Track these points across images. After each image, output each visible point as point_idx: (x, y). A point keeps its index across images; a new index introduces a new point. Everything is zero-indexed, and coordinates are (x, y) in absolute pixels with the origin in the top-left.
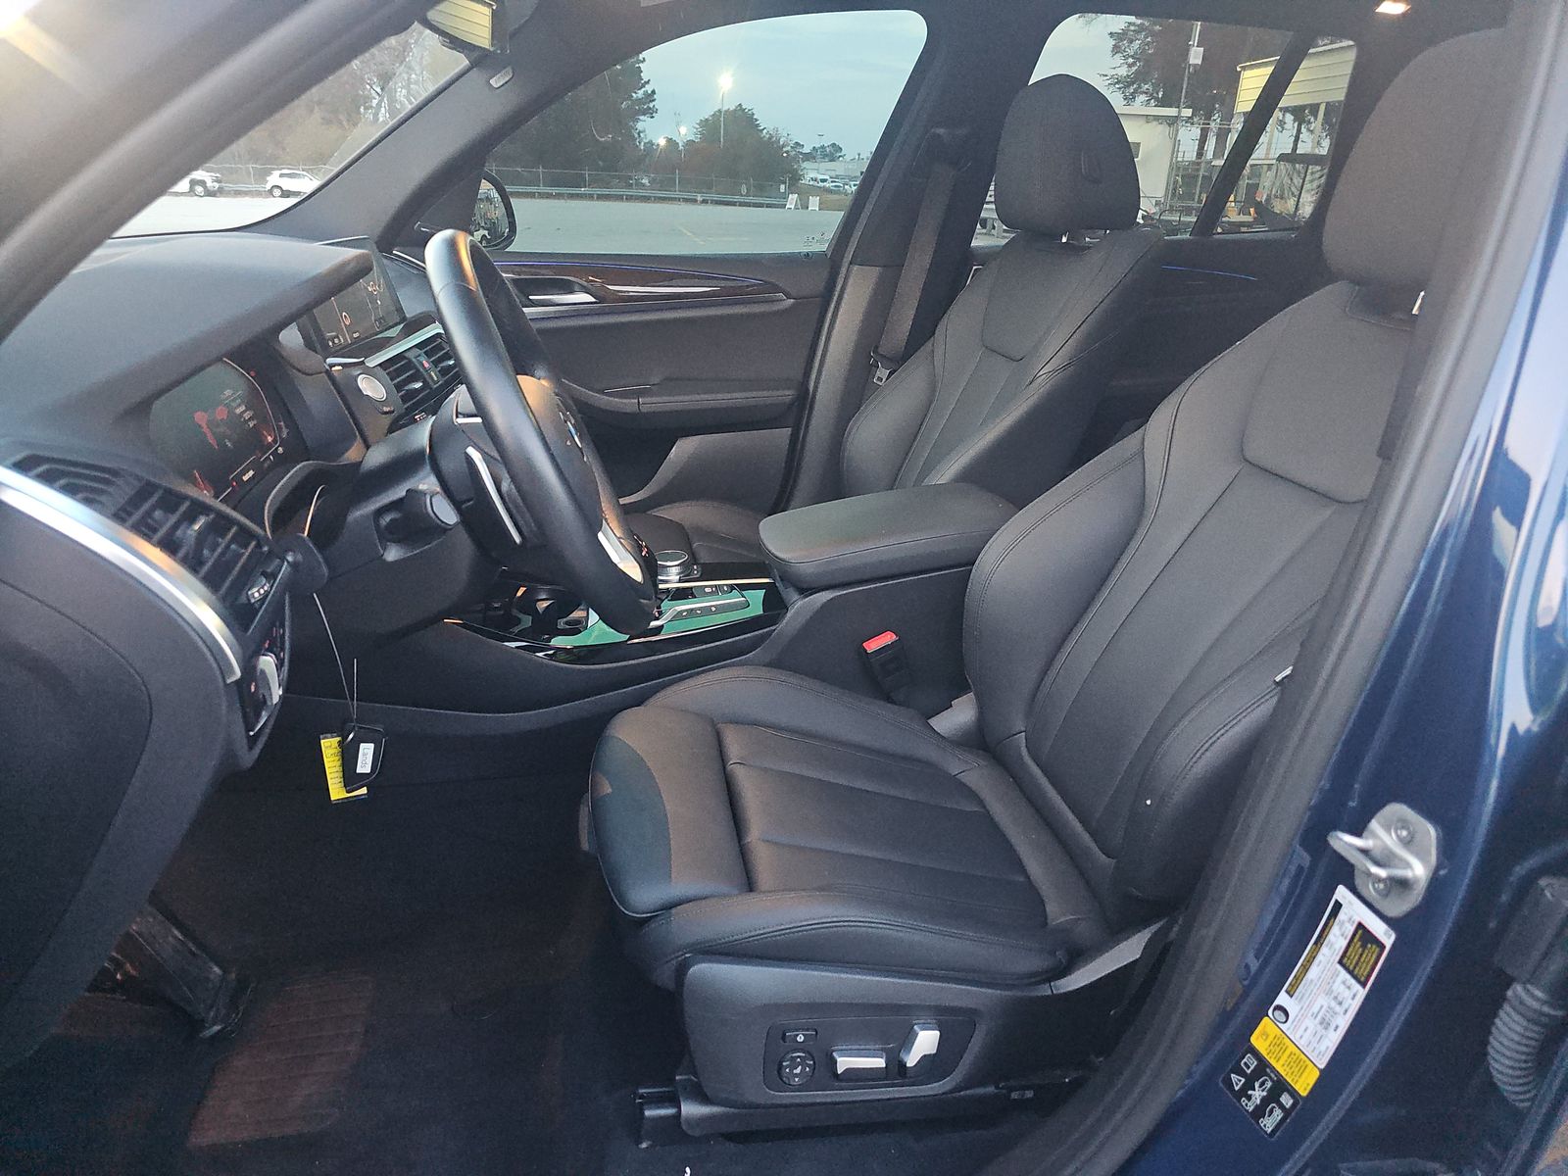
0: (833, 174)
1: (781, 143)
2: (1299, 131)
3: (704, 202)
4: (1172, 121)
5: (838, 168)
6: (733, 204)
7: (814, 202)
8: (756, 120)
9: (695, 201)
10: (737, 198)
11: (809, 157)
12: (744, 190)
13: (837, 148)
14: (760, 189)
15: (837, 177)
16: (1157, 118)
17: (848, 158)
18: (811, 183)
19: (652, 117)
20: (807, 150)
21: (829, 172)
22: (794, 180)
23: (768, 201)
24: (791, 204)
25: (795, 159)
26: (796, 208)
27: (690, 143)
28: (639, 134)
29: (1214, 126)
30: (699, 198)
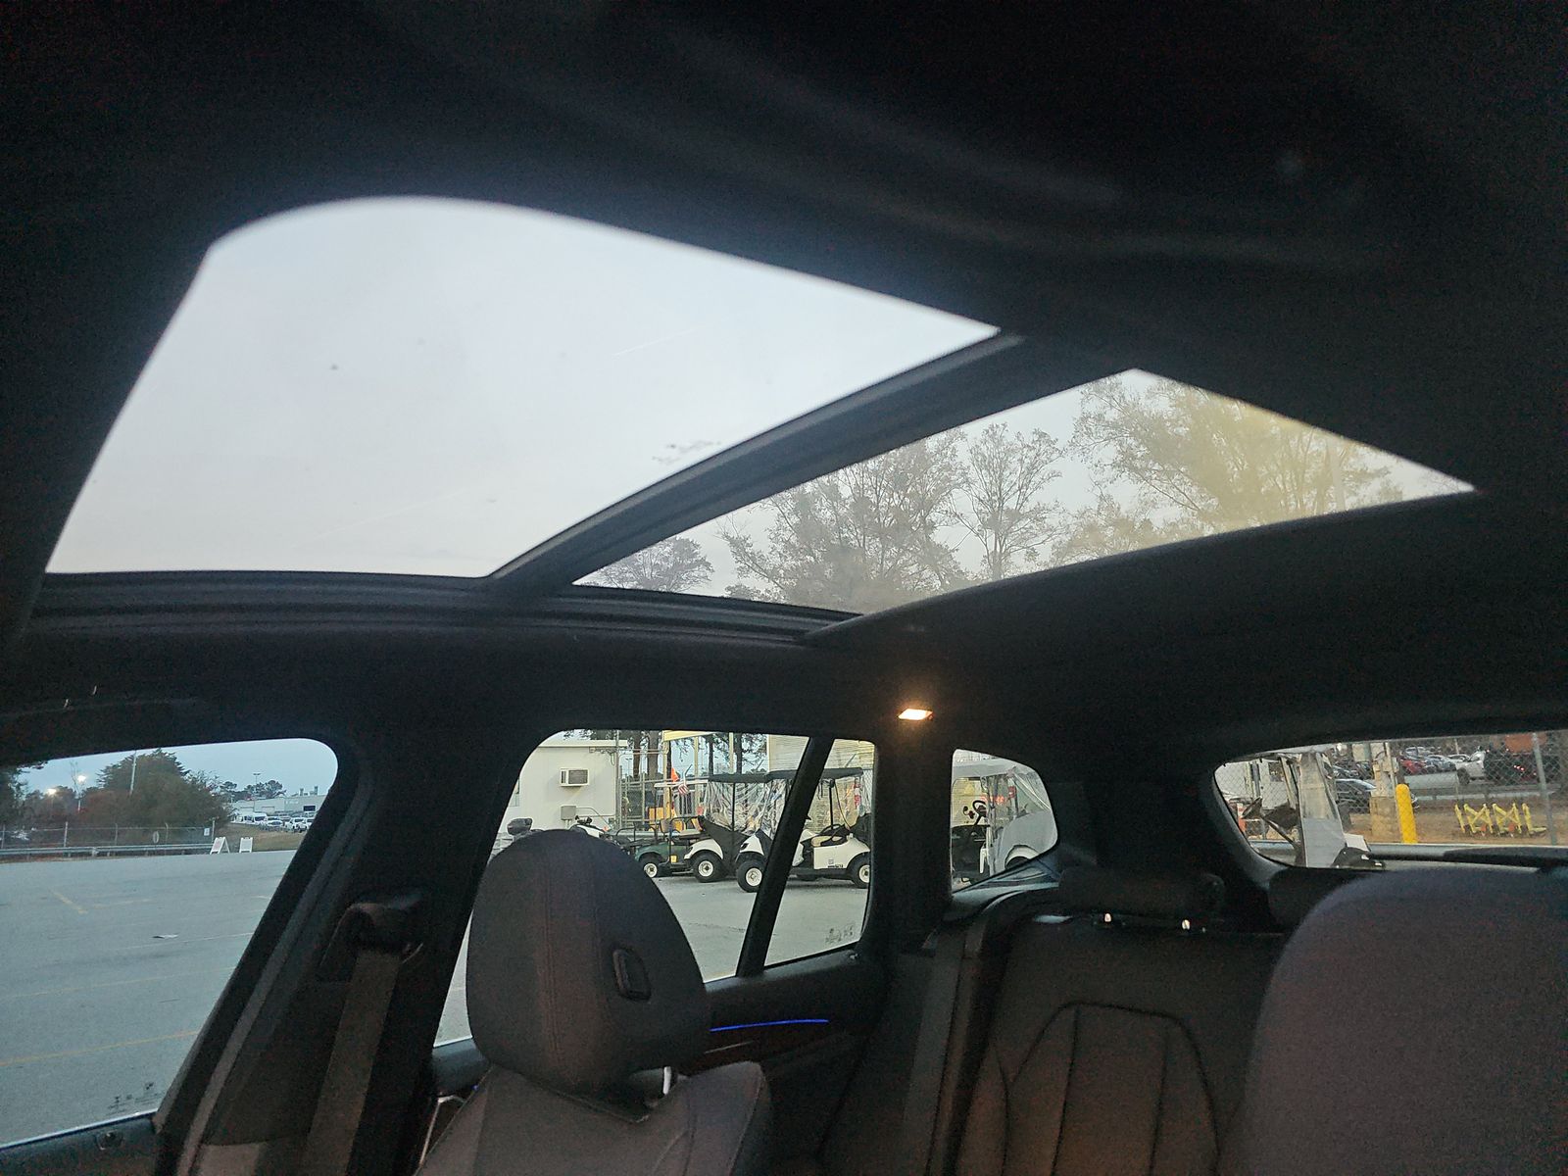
0: (272, 811)
1: (208, 786)
2: (712, 750)
3: (101, 855)
4: (613, 751)
5: (277, 804)
6: (141, 854)
7: (246, 844)
8: (178, 764)
9: (89, 855)
10: (146, 848)
11: (241, 796)
12: (156, 836)
13: (275, 785)
14: (178, 835)
15: (276, 814)
16: (598, 749)
17: (288, 794)
18: (244, 822)
19: (39, 768)
20: (240, 789)
21: (264, 810)
22: (223, 823)
23: (188, 847)
24: (216, 847)
25: (224, 799)
26: (224, 851)
27: (91, 791)
28: (18, 787)
29: (644, 750)
30: (94, 851)
